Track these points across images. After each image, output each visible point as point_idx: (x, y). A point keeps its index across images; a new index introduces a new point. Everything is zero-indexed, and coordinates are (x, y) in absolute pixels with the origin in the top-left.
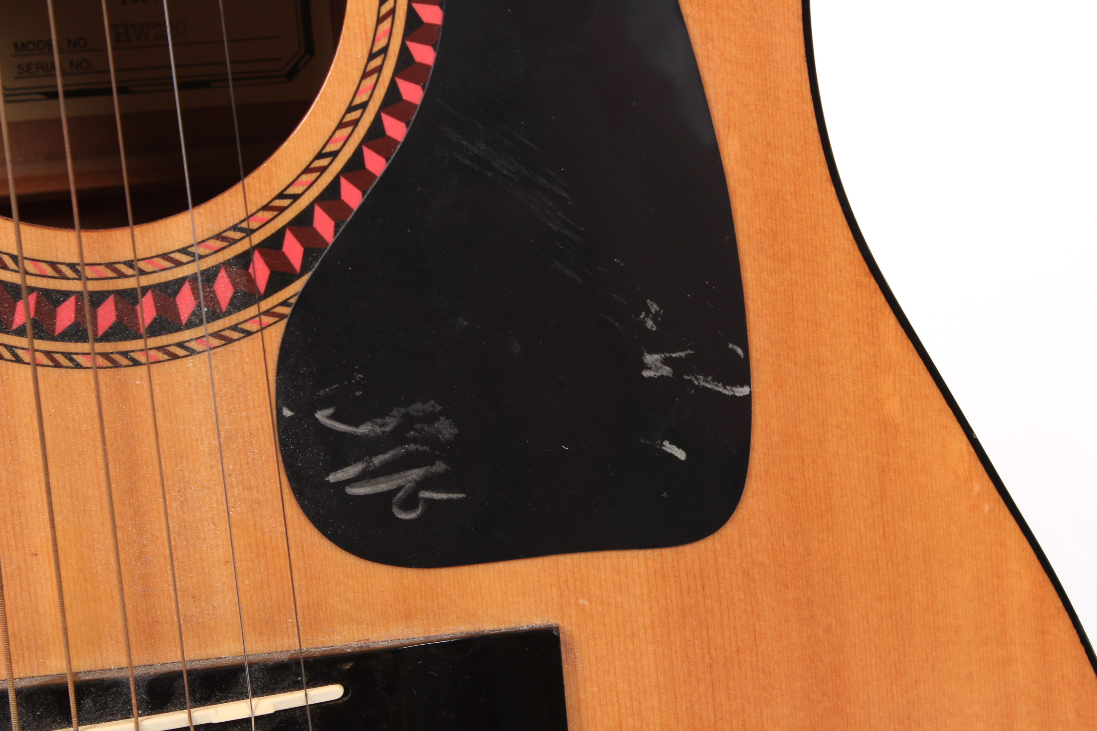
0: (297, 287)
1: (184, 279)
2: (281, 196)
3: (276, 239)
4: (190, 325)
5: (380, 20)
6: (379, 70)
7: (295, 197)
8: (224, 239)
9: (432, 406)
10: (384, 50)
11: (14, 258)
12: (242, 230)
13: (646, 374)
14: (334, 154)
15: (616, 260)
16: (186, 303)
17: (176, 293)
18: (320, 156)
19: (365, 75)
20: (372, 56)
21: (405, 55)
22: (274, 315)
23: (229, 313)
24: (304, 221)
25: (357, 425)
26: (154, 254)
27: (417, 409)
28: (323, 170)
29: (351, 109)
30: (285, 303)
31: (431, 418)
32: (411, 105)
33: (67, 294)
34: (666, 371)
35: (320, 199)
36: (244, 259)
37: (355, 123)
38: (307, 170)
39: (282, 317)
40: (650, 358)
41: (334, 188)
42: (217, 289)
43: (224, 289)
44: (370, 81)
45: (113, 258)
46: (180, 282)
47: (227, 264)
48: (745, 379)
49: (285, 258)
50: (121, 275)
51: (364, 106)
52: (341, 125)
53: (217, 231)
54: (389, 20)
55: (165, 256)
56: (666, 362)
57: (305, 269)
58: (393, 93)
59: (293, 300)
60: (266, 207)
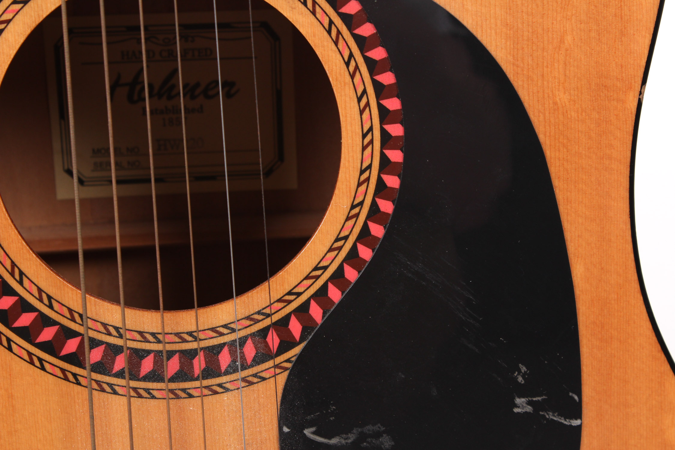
0: (297, 350)
1: (224, 344)
2: (290, 293)
3: (286, 320)
4: (227, 373)
5: (359, 184)
6: (357, 215)
7: (299, 294)
8: (252, 319)
9: (380, 427)
10: (361, 203)
12: (263, 314)
13: (516, 410)
14: (325, 268)
15: (501, 339)
16: (225, 359)
17: (219, 353)
18: (316, 268)
19: (348, 219)
20: (353, 207)
21: (374, 205)
22: (281, 368)
23: (252, 366)
24: (304, 308)
25: (330, 438)
26: (206, 328)
27: (369, 429)
28: (317, 277)
29: (337, 240)
30: (288, 361)
31: (378, 435)
32: (376, 238)
33: (149, 352)
34: (529, 409)
35: (314, 296)
36: (264, 332)
37: (340, 249)
38: (307, 277)
39: (286, 369)
40: (519, 401)
41: (324, 289)
42: (245, 351)
43: (250, 351)
44: (351, 223)
45: (180, 330)
46: (222, 346)
47: (253, 335)
48: (578, 415)
49: (290, 332)
50: (184, 341)
51: (346, 238)
52: (331, 250)
53: (247, 314)
54: (366, 184)
55: (213, 329)
56: (529, 403)
57: (302, 340)
58: (365, 230)
59: (294, 359)
60: (280, 300)
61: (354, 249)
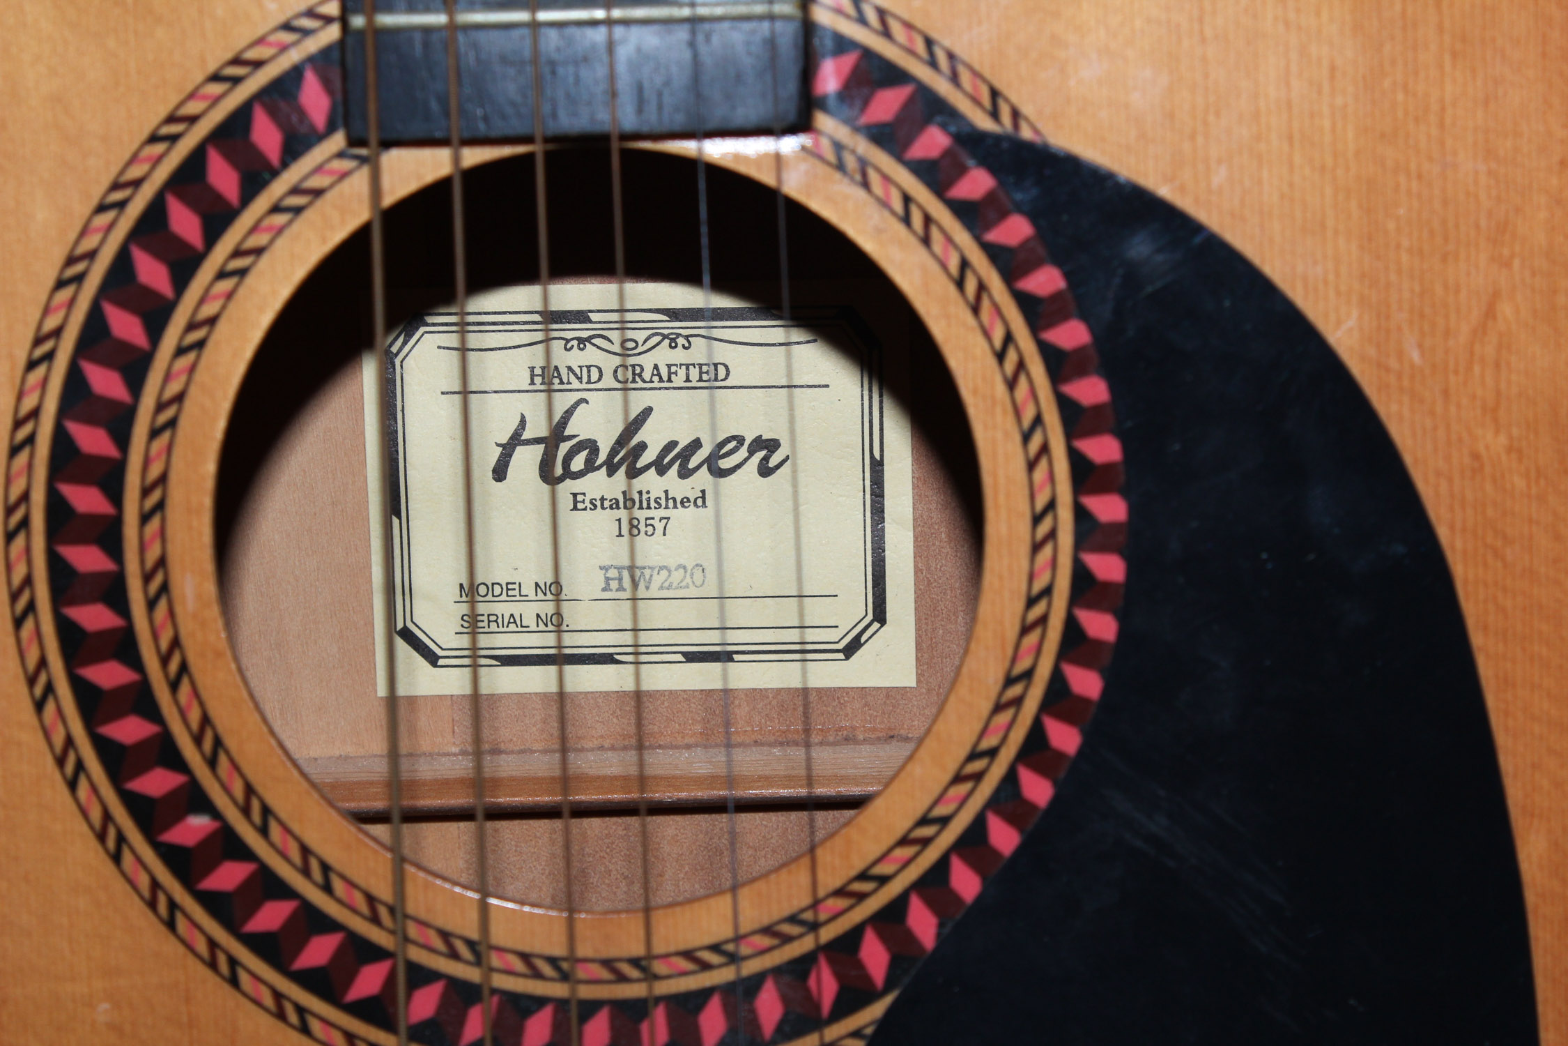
0: (877, 1010)
1: (712, 990)
2: (863, 876)
3: (852, 939)
5: (1025, 630)
6: (1018, 702)
7: (883, 880)
8: (776, 934)
10: (1028, 675)
11: (471, 944)
12: (802, 923)
14: (944, 821)
15: (1352, 1002)
16: (712, 1025)
17: (700, 1010)
18: (924, 821)
19: (998, 708)
20: (1009, 681)
21: (1058, 683)
23: (774, 1044)
24: (894, 913)
26: (672, 949)
28: (925, 842)
29: (973, 756)
30: (856, 1034)
32: (1060, 755)
33: (541, 1002)
35: (919, 885)
36: (803, 966)
37: (978, 777)
38: (904, 841)
41: (940, 869)
42: (759, 1007)
43: (769, 1007)
44: (1004, 718)
45: (612, 952)
46: (705, 994)
47: (777, 971)
49: (860, 965)
50: (622, 978)
51: (992, 753)
52: (958, 779)
53: (766, 921)
54: (1038, 631)
55: (688, 955)
57: (889, 986)
58: (1036, 737)
59: (869, 1031)
60: (840, 892)
61: (1011, 778)
